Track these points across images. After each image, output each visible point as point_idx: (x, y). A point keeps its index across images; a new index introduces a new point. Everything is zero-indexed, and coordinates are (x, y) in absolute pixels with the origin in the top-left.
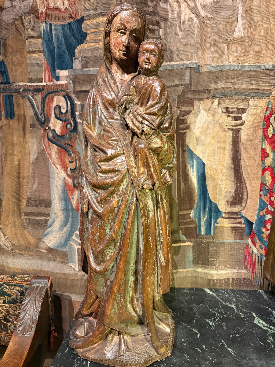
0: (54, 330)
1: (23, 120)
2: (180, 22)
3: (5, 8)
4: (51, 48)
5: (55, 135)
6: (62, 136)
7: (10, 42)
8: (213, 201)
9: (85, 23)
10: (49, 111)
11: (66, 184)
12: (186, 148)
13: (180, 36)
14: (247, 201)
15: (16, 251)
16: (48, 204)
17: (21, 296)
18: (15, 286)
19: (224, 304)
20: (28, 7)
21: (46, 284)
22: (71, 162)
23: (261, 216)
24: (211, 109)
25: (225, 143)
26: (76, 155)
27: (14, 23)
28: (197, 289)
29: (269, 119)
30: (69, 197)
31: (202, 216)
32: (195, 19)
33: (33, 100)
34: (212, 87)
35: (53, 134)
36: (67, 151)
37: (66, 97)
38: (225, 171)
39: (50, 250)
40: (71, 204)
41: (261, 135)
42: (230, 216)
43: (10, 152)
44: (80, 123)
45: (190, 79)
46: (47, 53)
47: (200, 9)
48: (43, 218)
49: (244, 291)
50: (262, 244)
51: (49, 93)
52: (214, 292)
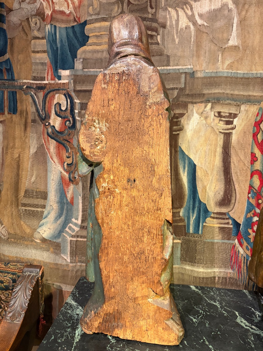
0: (43, 318)
1: (25, 115)
2: (177, 30)
3: (13, 9)
4: (55, 49)
5: (55, 130)
6: (61, 132)
7: (16, 41)
8: (202, 201)
9: (87, 27)
10: (50, 108)
11: (62, 178)
12: (179, 149)
13: (177, 43)
14: (235, 202)
15: (12, 240)
16: (44, 196)
17: (13, 284)
18: (8, 273)
19: (209, 302)
20: (35, 9)
21: (37, 273)
22: (68, 157)
23: (248, 218)
24: (204, 112)
25: (216, 145)
26: (74, 150)
27: (21, 24)
28: (183, 286)
29: (259, 125)
30: (65, 190)
31: (191, 214)
32: (192, 27)
33: (35, 97)
34: (206, 92)
35: (52, 129)
36: (65, 147)
37: (67, 95)
38: (215, 172)
39: (44, 240)
40: (66, 197)
41: (251, 139)
42: (218, 216)
43: (11, 145)
44: (79, 120)
45: (185, 83)
46: (50, 54)
47: (197, 18)
48: (39, 210)
49: (228, 290)
50: (248, 245)
51: (51, 91)
52: (199, 290)
